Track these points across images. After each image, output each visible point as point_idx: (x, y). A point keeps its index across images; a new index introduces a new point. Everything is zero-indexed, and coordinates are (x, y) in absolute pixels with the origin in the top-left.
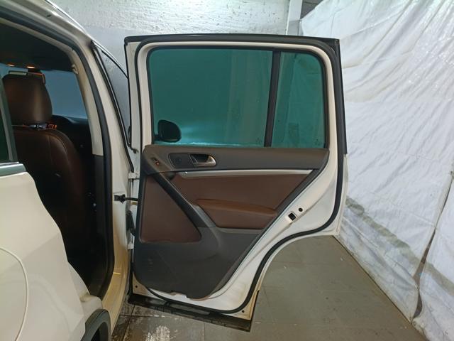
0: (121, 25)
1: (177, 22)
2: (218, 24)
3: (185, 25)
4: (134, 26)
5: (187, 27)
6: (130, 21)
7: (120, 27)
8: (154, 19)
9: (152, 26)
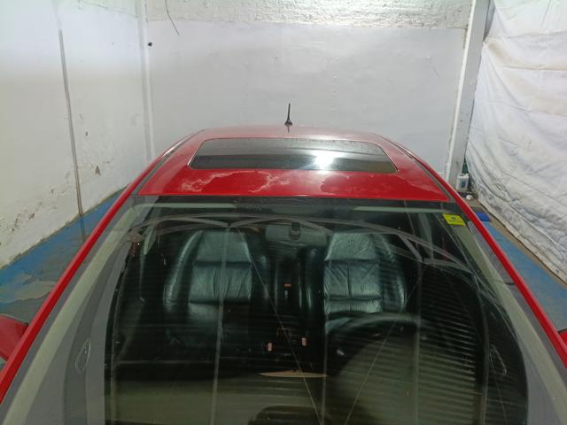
0: (269, 18)
1: (334, 7)
2: (385, 5)
3: (344, 10)
4: (283, 18)
5: (347, 12)
6: (279, 12)
7: (267, 20)
8: (306, 6)
9: (305, 16)
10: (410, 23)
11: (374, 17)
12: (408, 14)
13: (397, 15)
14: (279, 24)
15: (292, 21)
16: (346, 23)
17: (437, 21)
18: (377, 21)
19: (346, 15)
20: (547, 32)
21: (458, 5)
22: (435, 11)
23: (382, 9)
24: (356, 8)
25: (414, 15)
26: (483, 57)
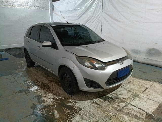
1: (18, 4)
2: (31, 4)
3: (21, 5)
4: (4, 5)
8: (11, 3)
9: (11, 5)
10: (37, 8)
11: (29, 7)
12: (36, 6)
13: (34, 6)
14: (4, 7)
15: (7, 6)
16: (22, 8)
17: (43, 8)
18: (30, 7)
19: (22, 6)
20: (67, 10)
21: (46, 5)
22: (42, 6)
23: (30, 5)
24: (24, 4)
25: (38, 6)
26: (54, 15)
